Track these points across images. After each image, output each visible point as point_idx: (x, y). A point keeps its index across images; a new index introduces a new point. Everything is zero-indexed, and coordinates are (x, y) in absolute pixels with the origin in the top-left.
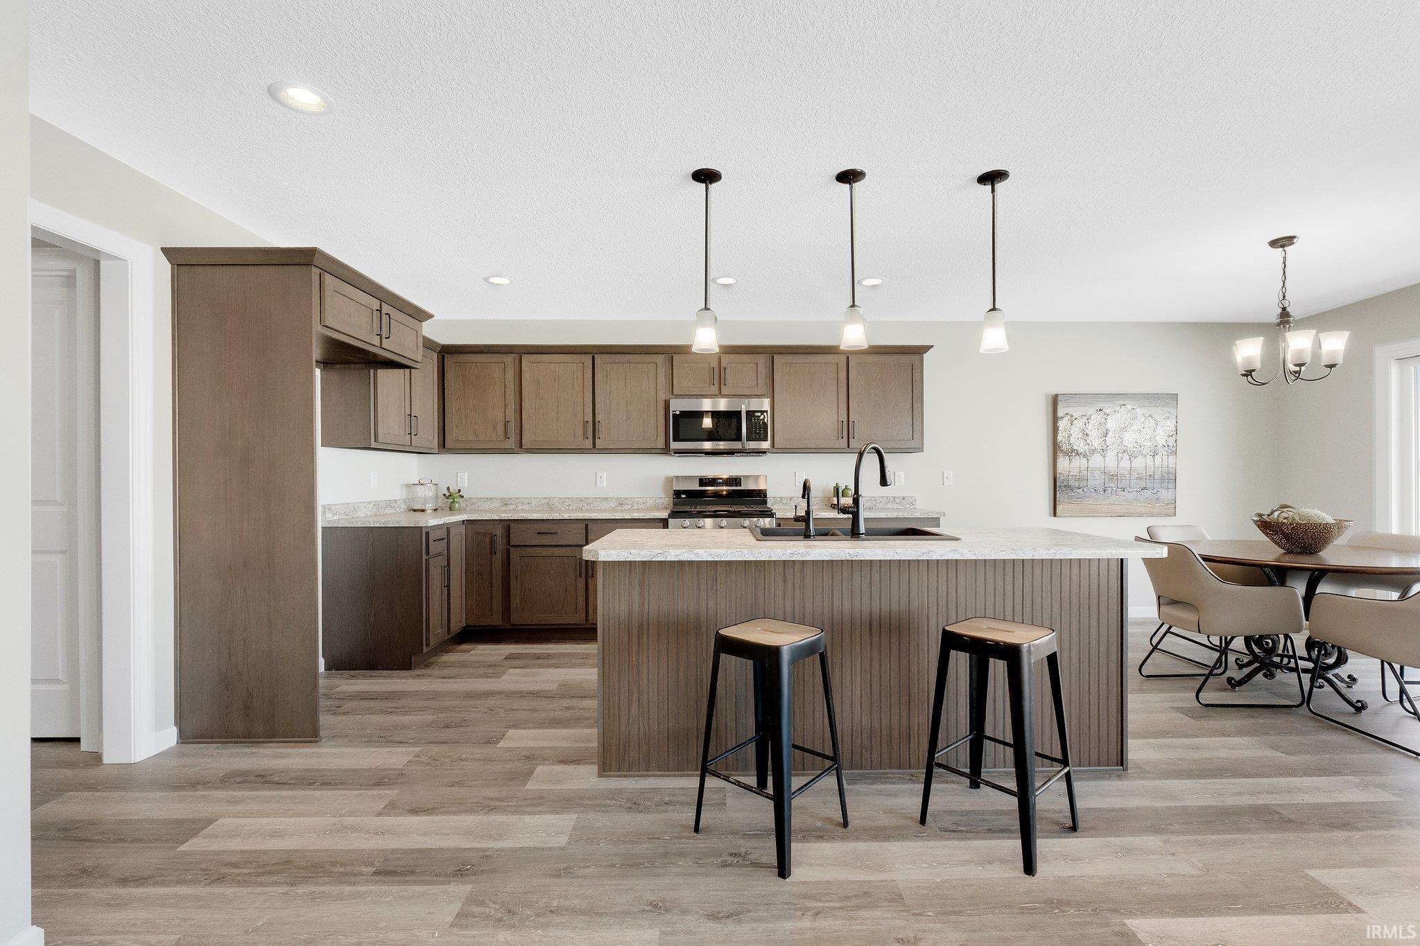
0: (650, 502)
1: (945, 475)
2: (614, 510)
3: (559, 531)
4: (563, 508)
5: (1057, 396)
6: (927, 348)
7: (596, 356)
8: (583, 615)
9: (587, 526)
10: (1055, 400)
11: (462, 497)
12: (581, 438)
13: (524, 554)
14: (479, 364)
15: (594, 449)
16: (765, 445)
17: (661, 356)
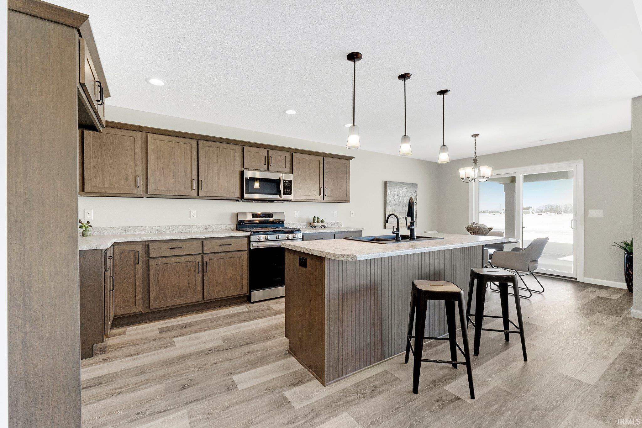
0: (223, 227)
1: (352, 213)
2: (202, 232)
3: (184, 246)
4: (169, 232)
5: (386, 182)
6: (352, 158)
7: (200, 141)
8: (200, 296)
9: (203, 242)
10: (386, 184)
11: (91, 226)
12: (190, 189)
13: (159, 262)
14: (114, 135)
15: (198, 197)
16: (290, 197)
17: (237, 146)
